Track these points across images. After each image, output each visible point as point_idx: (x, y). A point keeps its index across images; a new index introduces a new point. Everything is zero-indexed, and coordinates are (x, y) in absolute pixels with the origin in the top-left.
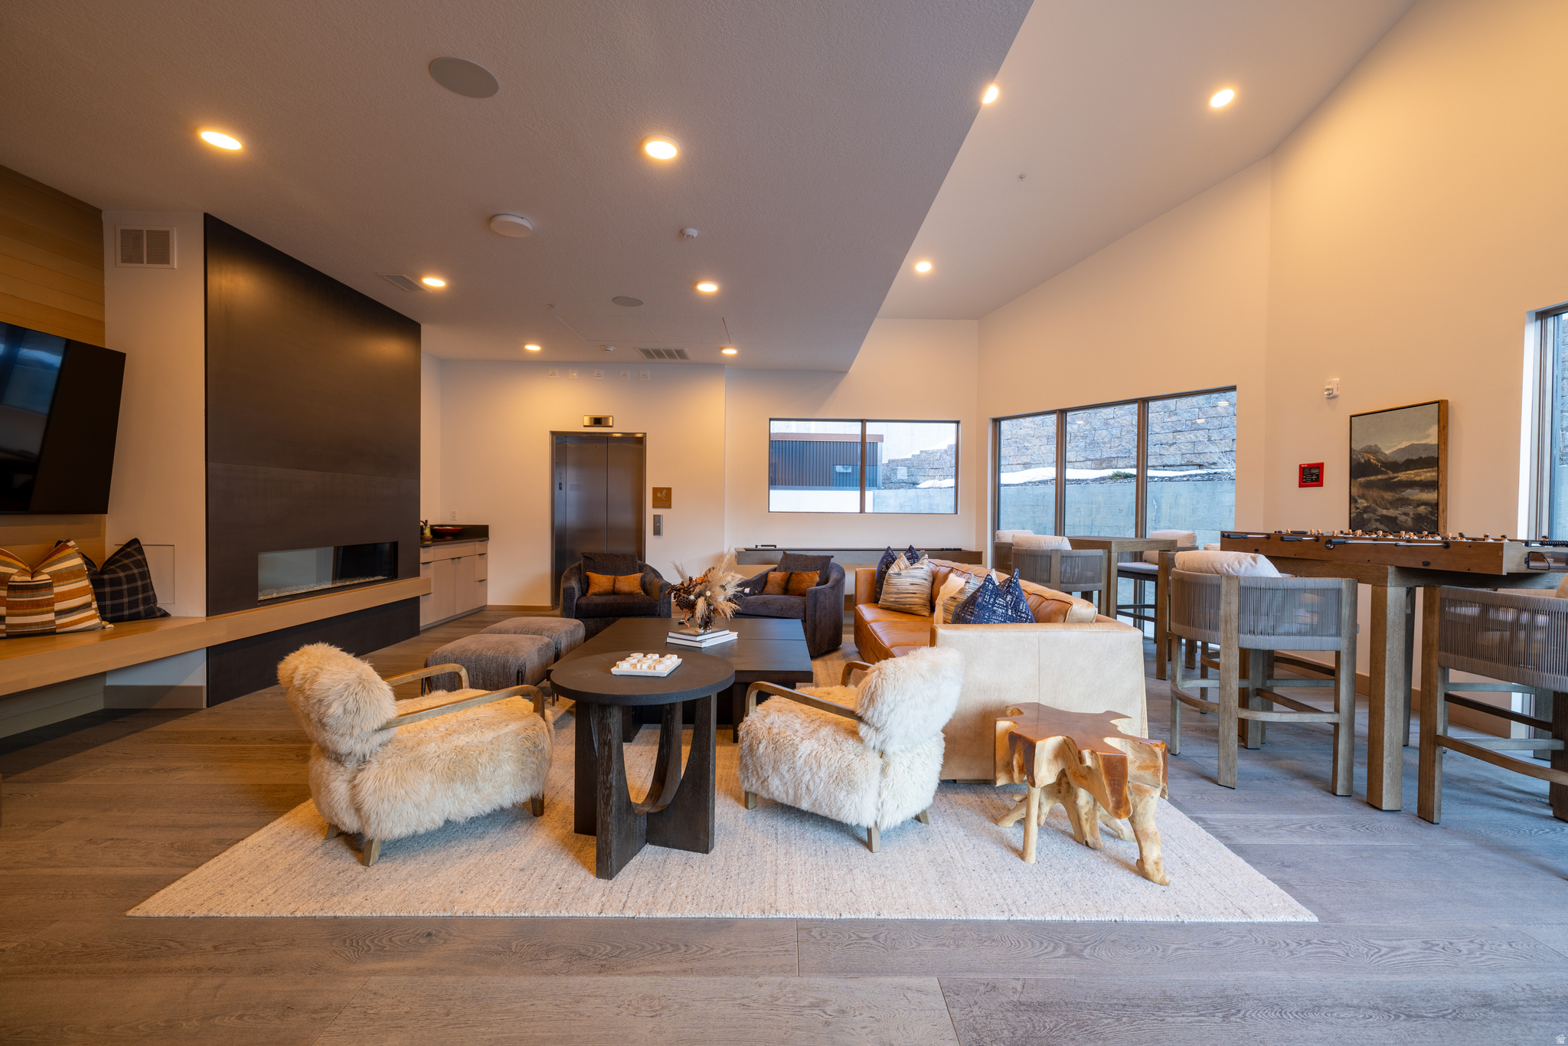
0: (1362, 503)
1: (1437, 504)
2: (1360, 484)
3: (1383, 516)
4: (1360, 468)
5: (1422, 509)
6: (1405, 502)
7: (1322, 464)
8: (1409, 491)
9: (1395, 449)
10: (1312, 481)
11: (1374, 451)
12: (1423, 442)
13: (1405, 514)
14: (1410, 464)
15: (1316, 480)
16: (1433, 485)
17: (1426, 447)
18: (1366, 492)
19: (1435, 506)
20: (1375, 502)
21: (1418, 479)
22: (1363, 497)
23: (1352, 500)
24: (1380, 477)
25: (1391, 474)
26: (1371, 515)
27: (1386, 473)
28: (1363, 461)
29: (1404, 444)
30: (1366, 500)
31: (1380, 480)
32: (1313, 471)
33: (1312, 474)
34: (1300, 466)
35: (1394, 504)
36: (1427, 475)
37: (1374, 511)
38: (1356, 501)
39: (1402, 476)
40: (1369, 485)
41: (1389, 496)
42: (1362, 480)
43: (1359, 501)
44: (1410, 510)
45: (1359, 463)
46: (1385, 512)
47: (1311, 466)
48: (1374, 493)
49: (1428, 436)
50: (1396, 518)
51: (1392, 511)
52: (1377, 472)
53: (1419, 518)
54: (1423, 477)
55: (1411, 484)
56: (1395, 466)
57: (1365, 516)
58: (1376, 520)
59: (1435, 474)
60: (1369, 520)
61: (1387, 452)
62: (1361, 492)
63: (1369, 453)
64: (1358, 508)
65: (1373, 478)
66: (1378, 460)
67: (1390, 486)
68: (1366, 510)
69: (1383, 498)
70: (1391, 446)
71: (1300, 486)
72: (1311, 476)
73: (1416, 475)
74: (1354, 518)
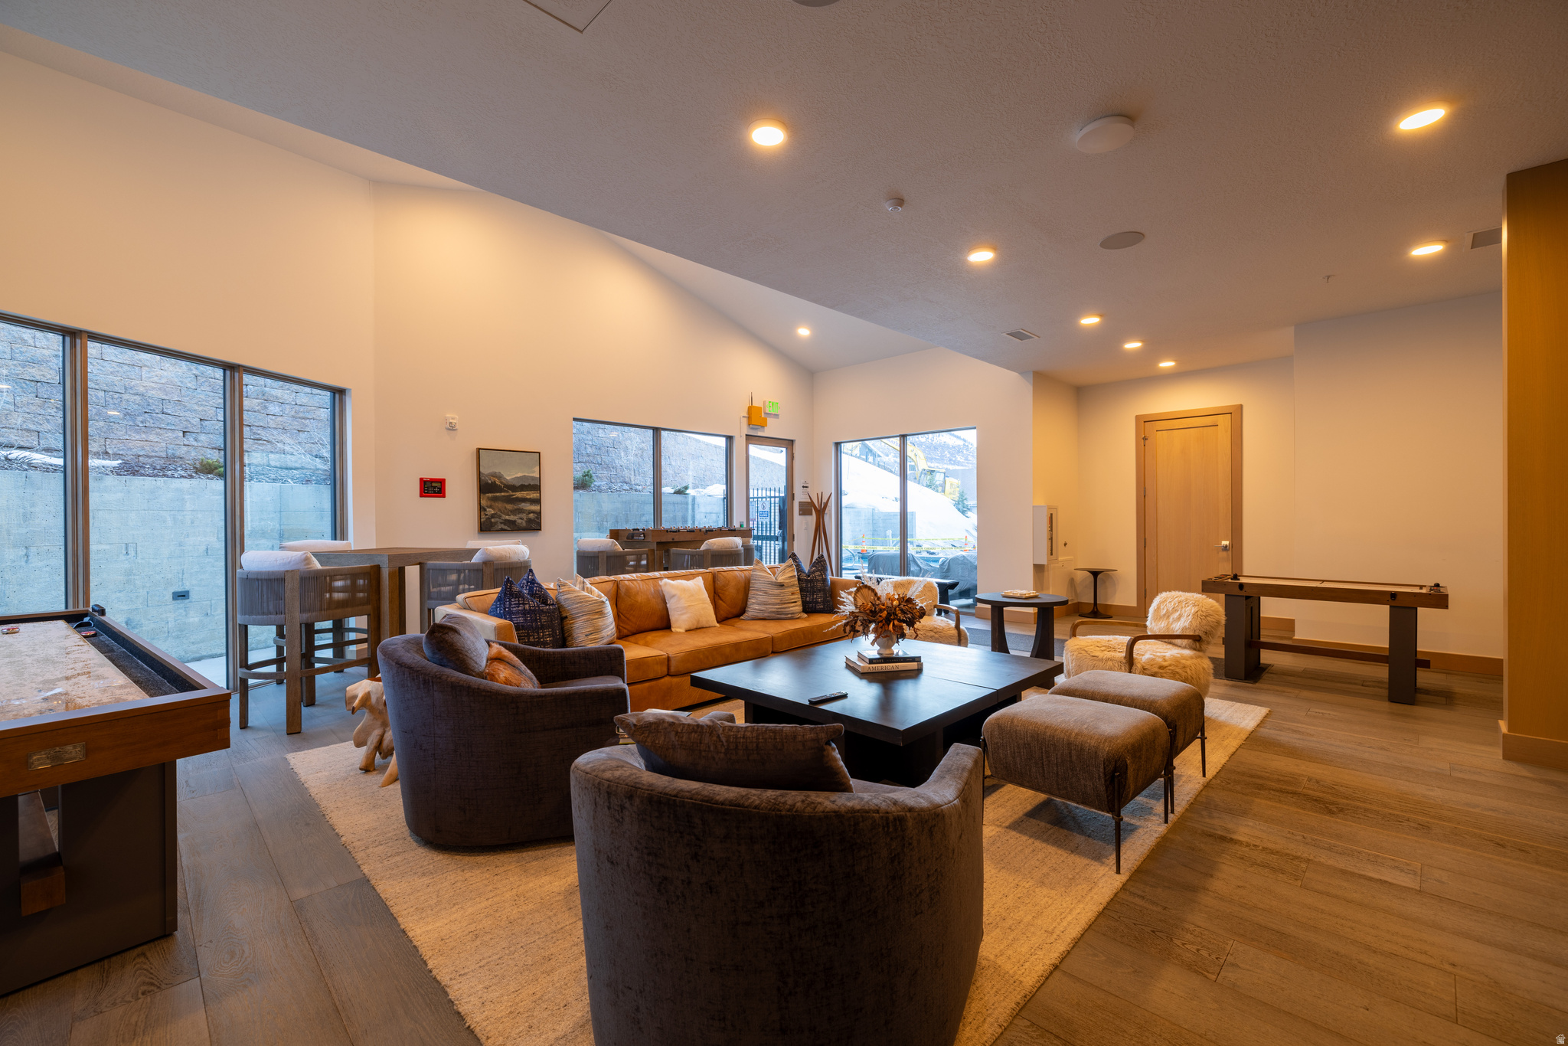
0: (490, 511)
1: (540, 512)
2: (488, 498)
3: (506, 520)
4: (487, 487)
5: (531, 516)
6: (521, 511)
7: (444, 480)
8: (523, 504)
9: (514, 477)
10: (435, 492)
11: (500, 477)
12: (530, 475)
13: (521, 519)
14: (523, 488)
15: (438, 492)
16: (538, 501)
17: (533, 478)
18: (493, 504)
19: (539, 514)
20: (500, 511)
21: (528, 497)
22: (491, 507)
23: (481, 509)
24: (503, 494)
25: (511, 493)
26: (497, 519)
27: (508, 492)
28: (490, 482)
29: (520, 475)
30: (493, 509)
31: (504, 496)
32: (434, 484)
33: (435, 487)
34: (421, 479)
35: (514, 512)
36: (533, 495)
37: (500, 517)
38: (485, 510)
39: (519, 494)
40: (495, 499)
41: (510, 507)
42: (490, 495)
43: (488, 510)
44: (524, 516)
45: (487, 484)
46: (507, 517)
47: (432, 481)
48: (499, 505)
49: (534, 472)
50: (515, 521)
51: (512, 516)
52: (501, 490)
53: (529, 521)
54: (531, 496)
55: (524, 500)
56: (513, 488)
57: (493, 520)
58: (501, 523)
59: (538, 495)
60: (496, 523)
61: (508, 478)
62: (489, 503)
63: (496, 477)
64: (487, 515)
65: (498, 494)
66: (502, 483)
67: (509, 500)
68: (493, 516)
69: (505, 508)
70: (511, 474)
71: (421, 496)
72: (433, 488)
73: (528, 494)
74: (484, 522)
